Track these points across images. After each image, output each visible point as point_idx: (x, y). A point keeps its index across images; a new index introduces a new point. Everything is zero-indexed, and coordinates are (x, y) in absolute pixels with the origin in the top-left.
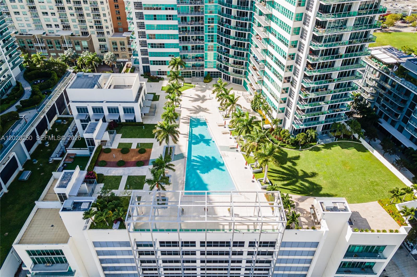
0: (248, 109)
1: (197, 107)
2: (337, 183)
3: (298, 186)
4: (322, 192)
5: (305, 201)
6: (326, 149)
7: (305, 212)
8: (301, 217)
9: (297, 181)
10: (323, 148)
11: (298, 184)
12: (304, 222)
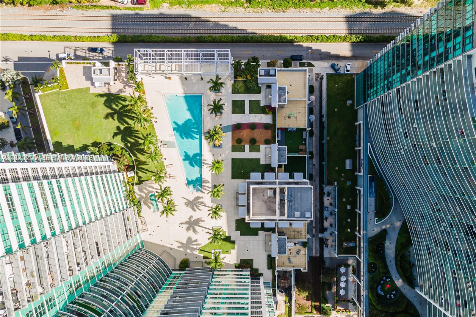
0: (146, 206)
1: (195, 208)
2: (91, 107)
3: (120, 104)
4: (105, 98)
5: (118, 90)
6: (87, 144)
7: (121, 80)
8: (124, 77)
9: (120, 109)
10: (89, 146)
11: (120, 106)
12: (124, 73)
